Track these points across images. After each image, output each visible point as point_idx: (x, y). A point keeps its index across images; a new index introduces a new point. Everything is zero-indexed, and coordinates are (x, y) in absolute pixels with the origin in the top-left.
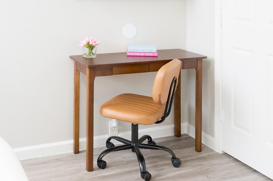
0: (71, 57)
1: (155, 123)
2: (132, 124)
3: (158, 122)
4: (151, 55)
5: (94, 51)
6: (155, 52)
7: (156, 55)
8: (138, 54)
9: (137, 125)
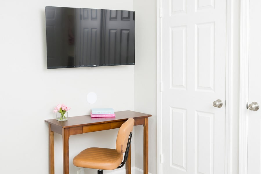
0: (45, 121)
1: (117, 168)
2: (98, 171)
3: (119, 167)
4: (111, 116)
5: (65, 115)
6: (114, 113)
7: (114, 116)
8: (100, 116)
9: (102, 171)
